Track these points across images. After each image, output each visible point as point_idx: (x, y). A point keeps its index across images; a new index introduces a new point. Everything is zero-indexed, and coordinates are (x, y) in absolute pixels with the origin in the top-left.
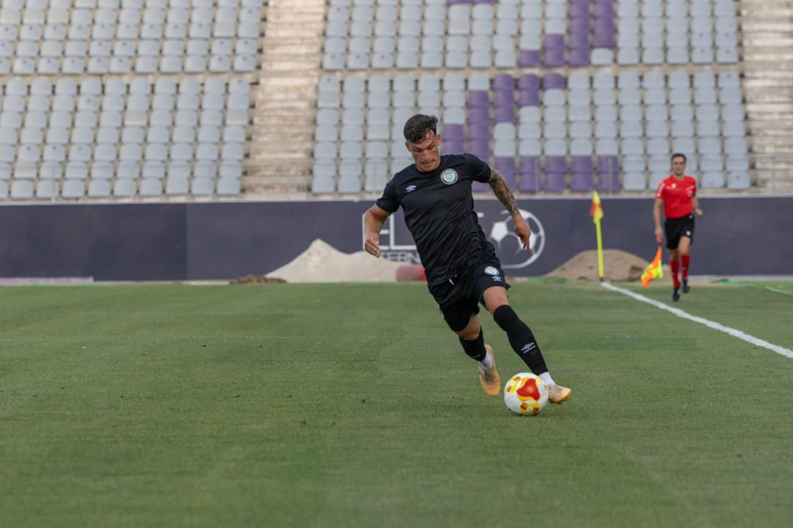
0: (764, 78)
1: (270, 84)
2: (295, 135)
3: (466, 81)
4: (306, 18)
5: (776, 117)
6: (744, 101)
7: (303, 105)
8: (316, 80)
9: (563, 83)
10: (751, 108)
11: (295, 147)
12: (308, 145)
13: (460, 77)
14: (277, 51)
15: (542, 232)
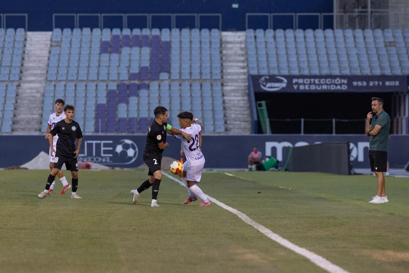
0: (232, 86)
1: (25, 86)
2: (35, 108)
3: (107, 86)
4: (41, 59)
5: (236, 102)
6: (223, 95)
7: (38, 95)
8: (44, 85)
9: (148, 87)
10: (226, 98)
11: (35, 112)
12: (40, 112)
13: (104, 84)
14: (29, 72)
15: (137, 149)
